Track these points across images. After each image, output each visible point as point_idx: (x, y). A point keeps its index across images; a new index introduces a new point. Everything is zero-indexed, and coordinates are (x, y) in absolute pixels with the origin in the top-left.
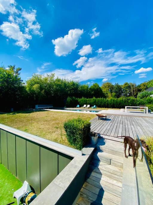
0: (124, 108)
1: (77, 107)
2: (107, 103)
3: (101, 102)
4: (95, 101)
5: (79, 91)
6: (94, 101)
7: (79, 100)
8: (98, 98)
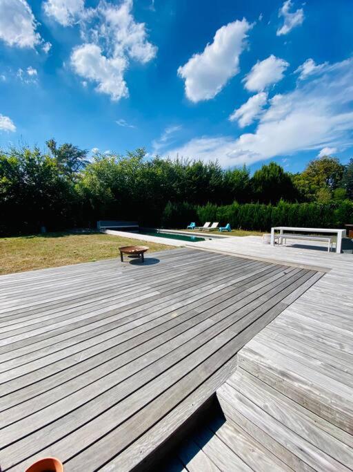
0: (269, 231)
1: (189, 228)
2: (267, 216)
3: (251, 216)
4: (237, 212)
5: (213, 187)
6: (234, 212)
7: (201, 210)
8: (247, 204)
